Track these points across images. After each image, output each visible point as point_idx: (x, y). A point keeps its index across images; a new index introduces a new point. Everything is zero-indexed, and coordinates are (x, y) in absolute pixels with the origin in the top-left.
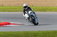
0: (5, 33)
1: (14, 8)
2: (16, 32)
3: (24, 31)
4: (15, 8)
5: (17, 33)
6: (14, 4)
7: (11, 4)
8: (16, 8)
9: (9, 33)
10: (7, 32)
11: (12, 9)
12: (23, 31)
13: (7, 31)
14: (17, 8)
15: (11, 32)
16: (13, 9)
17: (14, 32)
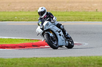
0: (46, 60)
1: (63, 14)
2: (66, 57)
3: (82, 57)
4: (65, 14)
5: (68, 60)
6: (64, 6)
7: (58, 8)
8: (67, 14)
9: (53, 60)
10: (50, 58)
11: (60, 17)
12: (79, 57)
13: (49, 56)
14: (69, 14)
15: (58, 57)
16: (62, 17)
17: (64, 58)
